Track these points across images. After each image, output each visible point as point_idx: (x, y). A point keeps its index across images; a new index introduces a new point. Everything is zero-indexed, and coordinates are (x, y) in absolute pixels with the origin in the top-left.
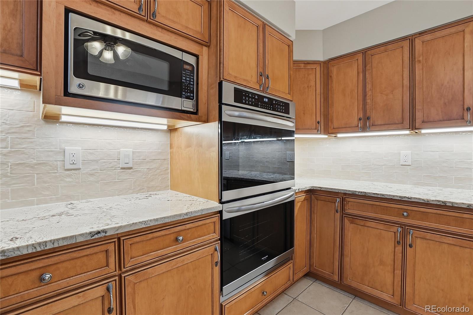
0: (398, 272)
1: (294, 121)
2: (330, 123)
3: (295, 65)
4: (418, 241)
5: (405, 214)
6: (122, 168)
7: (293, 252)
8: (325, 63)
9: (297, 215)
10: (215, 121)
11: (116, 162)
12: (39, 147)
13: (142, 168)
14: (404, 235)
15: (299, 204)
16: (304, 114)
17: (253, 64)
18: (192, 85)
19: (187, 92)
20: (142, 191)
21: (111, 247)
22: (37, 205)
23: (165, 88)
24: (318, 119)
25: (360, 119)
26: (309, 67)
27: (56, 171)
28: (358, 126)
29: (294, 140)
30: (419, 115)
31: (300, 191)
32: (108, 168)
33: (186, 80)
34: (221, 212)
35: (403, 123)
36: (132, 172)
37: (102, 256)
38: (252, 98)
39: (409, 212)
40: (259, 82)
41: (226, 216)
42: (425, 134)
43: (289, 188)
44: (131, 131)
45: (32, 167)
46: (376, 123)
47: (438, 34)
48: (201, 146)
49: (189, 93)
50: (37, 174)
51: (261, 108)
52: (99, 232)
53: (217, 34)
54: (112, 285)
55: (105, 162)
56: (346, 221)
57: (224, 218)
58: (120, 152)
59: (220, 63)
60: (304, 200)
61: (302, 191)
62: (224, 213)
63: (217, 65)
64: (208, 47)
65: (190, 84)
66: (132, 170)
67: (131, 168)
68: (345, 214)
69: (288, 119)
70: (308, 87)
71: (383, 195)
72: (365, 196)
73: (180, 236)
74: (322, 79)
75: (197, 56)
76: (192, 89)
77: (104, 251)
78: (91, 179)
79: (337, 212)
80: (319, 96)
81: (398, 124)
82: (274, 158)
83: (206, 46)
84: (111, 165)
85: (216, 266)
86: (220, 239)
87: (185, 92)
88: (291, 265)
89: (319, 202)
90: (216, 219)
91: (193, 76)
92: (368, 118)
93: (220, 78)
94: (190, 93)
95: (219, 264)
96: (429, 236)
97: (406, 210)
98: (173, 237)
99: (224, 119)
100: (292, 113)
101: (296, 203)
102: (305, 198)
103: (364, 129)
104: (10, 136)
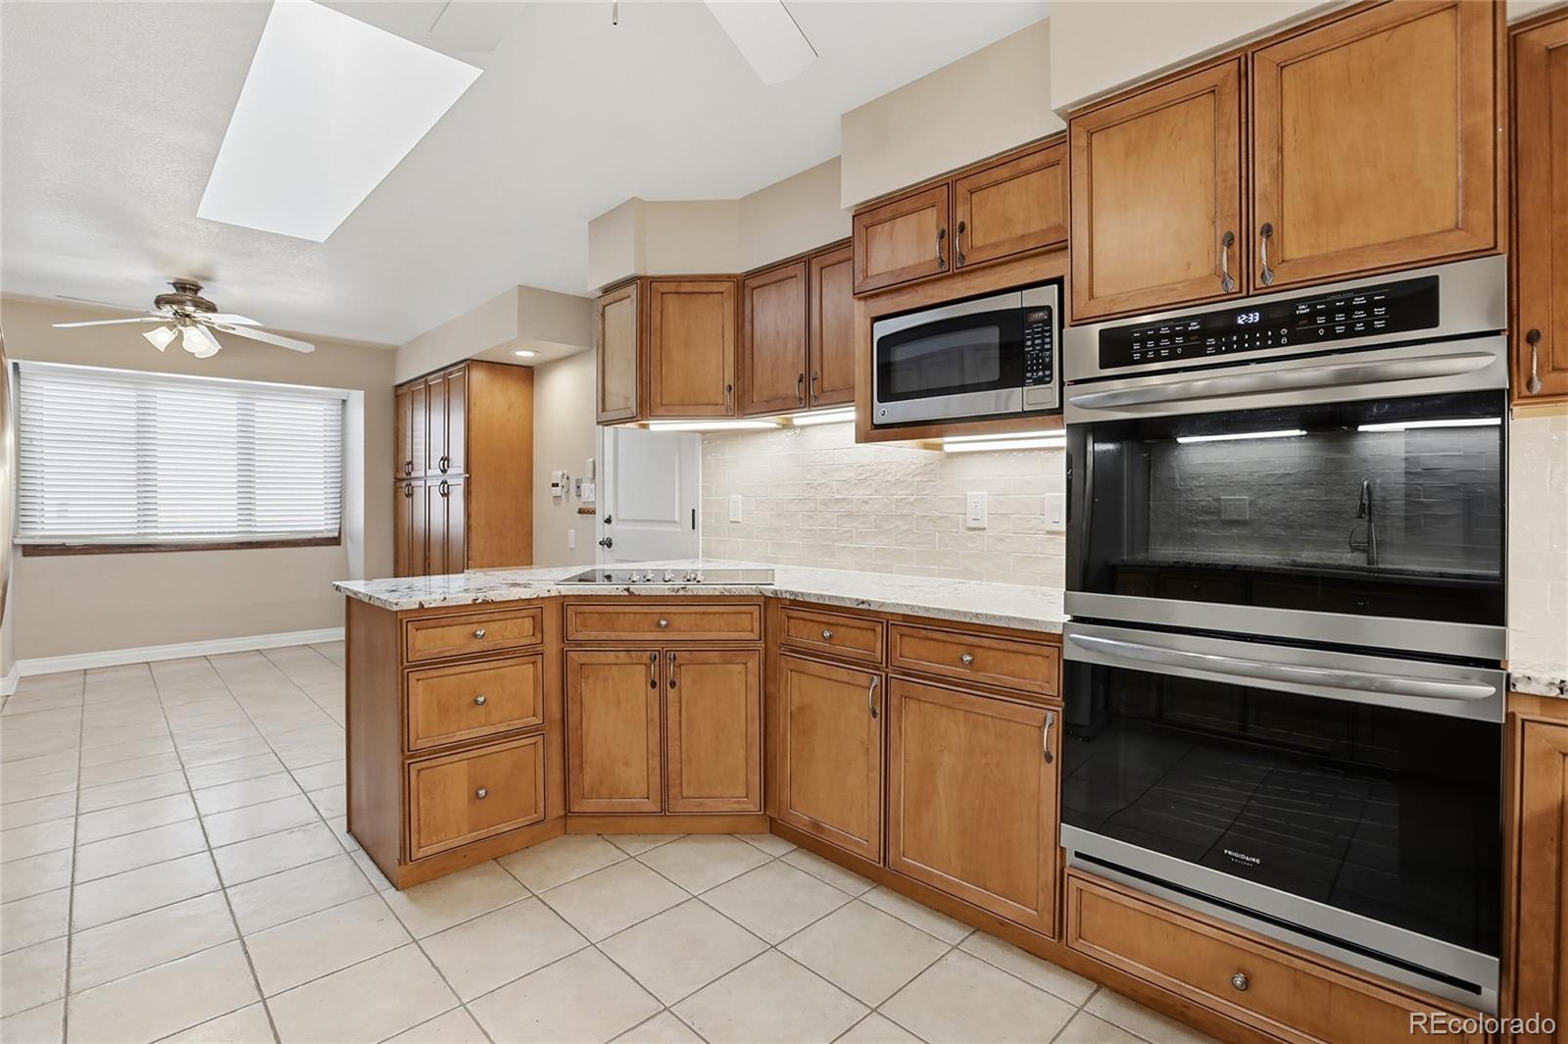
6: (1049, 533)
11: (1038, 518)
12: (941, 494)
18: (1048, 350)
21: (878, 628)
27: (957, 531)
32: (1025, 530)
33: (1033, 345)
37: (871, 635)
38: (1173, 335)
41: (1072, 653)
45: (934, 522)
49: (1041, 370)
50: (939, 532)
51: (1217, 353)
58: (1044, 499)
65: (1043, 350)
75: (1060, 283)
76: (1047, 360)
78: (1001, 548)
84: (1033, 525)
85: (1048, 761)
87: (1032, 371)
94: (1043, 370)
104: (917, 479)
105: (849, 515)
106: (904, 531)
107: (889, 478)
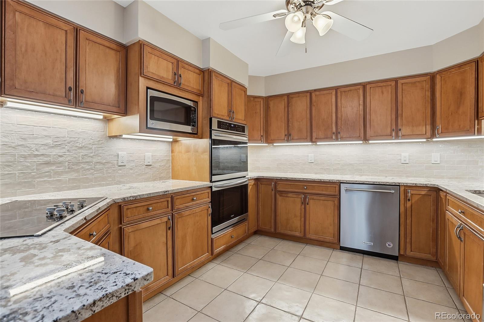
0: (303, 219)
1: (247, 136)
2: (269, 137)
3: (248, 98)
4: (311, 201)
5: (305, 187)
6: (146, 165)
7: (247, 216)
8: (266, 98)
9: (250, 193)
10: (207, 138)
11: (143, 161)
12: (106, 153)
13: (157, 165)
14: (305, 198)
15: (251, 187)
16: (253, 130)
17: (226, 104)
18: (195, 118)
19: (193, 123)
20: (157, 180)
21: (170, 199)
22: (106, 186)
23: (183, 121)
24: (262, 134)
25: (286, 135)
26: (256, 100)
27: (114, 167)
28: (285, 139)
29: (247, 146)
30: (314, 135)
31: (251, 178)
32: (139, 165)
33: (192, 116)
34: (211, 187)
35: (307, 139)
36: (152, 168)
37: (166, 203)
38: (226, 125)
39: (307, 186)
40: (229, 115)
41: (214, 189)
42: (320, 145)
43: (245, 177)
44: (150, 142)
45: (103, 164)
46: (294, 138)
47: (322, 92)
48: (197, 152)
50: (106, 168)
51: (230, 130)
52: (166, 192)
53: (208, 91)
54: (170, 217)
55: (138, 161)
56: (278, 196)
57: (213, 191)
58: (145, 155)
59: (210, 107)
60: (254, 185)
61: (252, 179)
62: (213, 187)
63: (208, 109)
64: (202, 97)
65: (194, 118)
66: (151, 167)
67: (150, 165)
68: (277, 191)
69: (244, 136)
70: (255, 113)
71: (295, 178)
72: (287, 180)
73: (194, 198)
74: (264, 108)
75: (197, 102)
76: (195, 121)
77: (166, 201)
78: (131, 171)
79: (273, 190)
80: (263, 119)
81: (305, 139)
82: (232, 159)
83: (201, 96)
84: (141, 163)
85: (209, 216)
86: (210, 202)
87: (192, 123)
88: (247, 223)
89: (262, 185)
90: (209, 191)
91: (196, 114)
92: (290, 135)
93: (210, 115)
95: (211, 215)
96: (315, 197)
97: (306, 185)
98: (191, 198)
99: (213, 137)
100: (246, 132)
101: (249, 186)
102: (254, 183)
103: (288, 141)
104: (94, 146)
105: (48, 163)
106: (87, 169)
107: (77, 145)
